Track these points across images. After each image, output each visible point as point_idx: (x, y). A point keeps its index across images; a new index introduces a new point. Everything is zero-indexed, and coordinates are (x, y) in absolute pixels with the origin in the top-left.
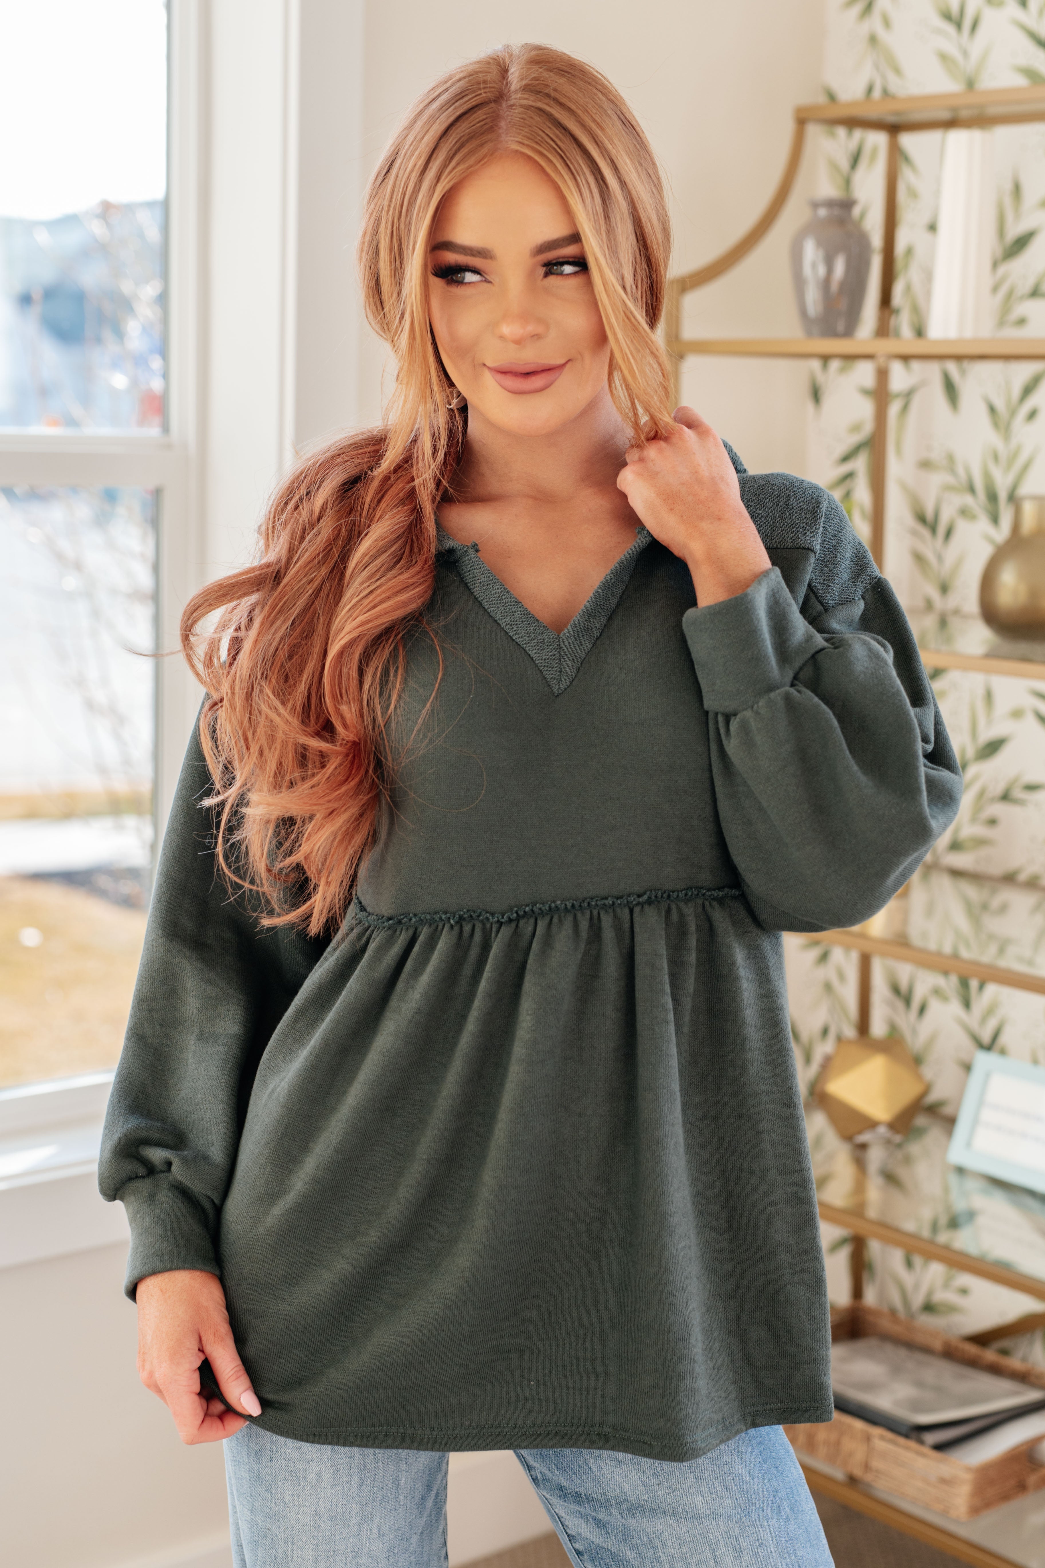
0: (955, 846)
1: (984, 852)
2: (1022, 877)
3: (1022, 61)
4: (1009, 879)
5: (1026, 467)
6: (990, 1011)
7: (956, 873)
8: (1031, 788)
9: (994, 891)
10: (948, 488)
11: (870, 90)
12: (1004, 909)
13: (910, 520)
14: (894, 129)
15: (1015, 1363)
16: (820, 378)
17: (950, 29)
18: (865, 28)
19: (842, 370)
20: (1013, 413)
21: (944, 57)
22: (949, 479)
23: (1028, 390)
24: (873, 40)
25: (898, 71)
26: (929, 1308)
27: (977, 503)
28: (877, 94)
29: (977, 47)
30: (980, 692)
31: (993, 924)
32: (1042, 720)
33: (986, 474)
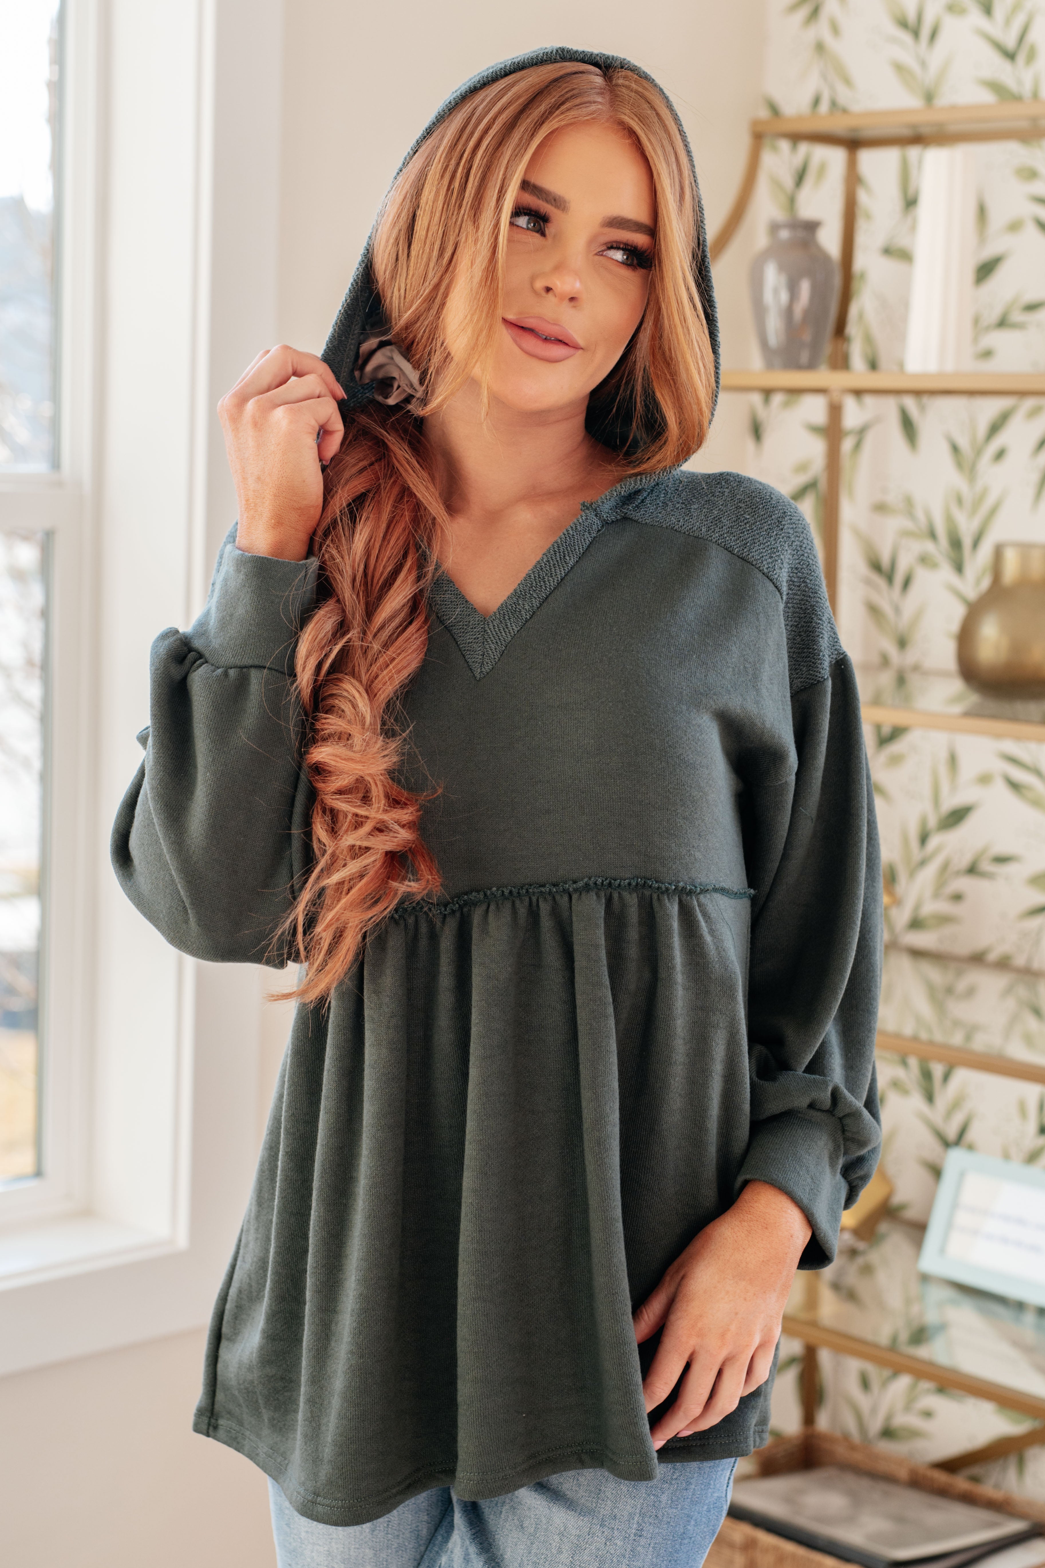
0: (916, 924)
1: (948, 930)
2: (992, 957)
3: (987, 73)
4: (978, 959)
5: (993, 511)
6: (956, 1105)
7: (917, 954)
8: (1001, 860)
9: (959, 974)
10: (906, 534)
11: (816, 102)
12: (970, 992)
13: (863, 568)
14: (851, 145)
15: (987, 1490)
16: (762, 413)
17: (906, 37)
18: (811, 35)
19: (786, 405)
20: (979, 452)
21: (900, 68)
22: (908, 524)
23: (995, 428)
24: (820, 48)
25: (847, 81)
26: (888, 1433)
27: (939, 550)
28: (824, 107)
29: (937, 57)
30: (943, 755)
31: (958, 1009)
32: (1015, 786)
33: (950, 520)
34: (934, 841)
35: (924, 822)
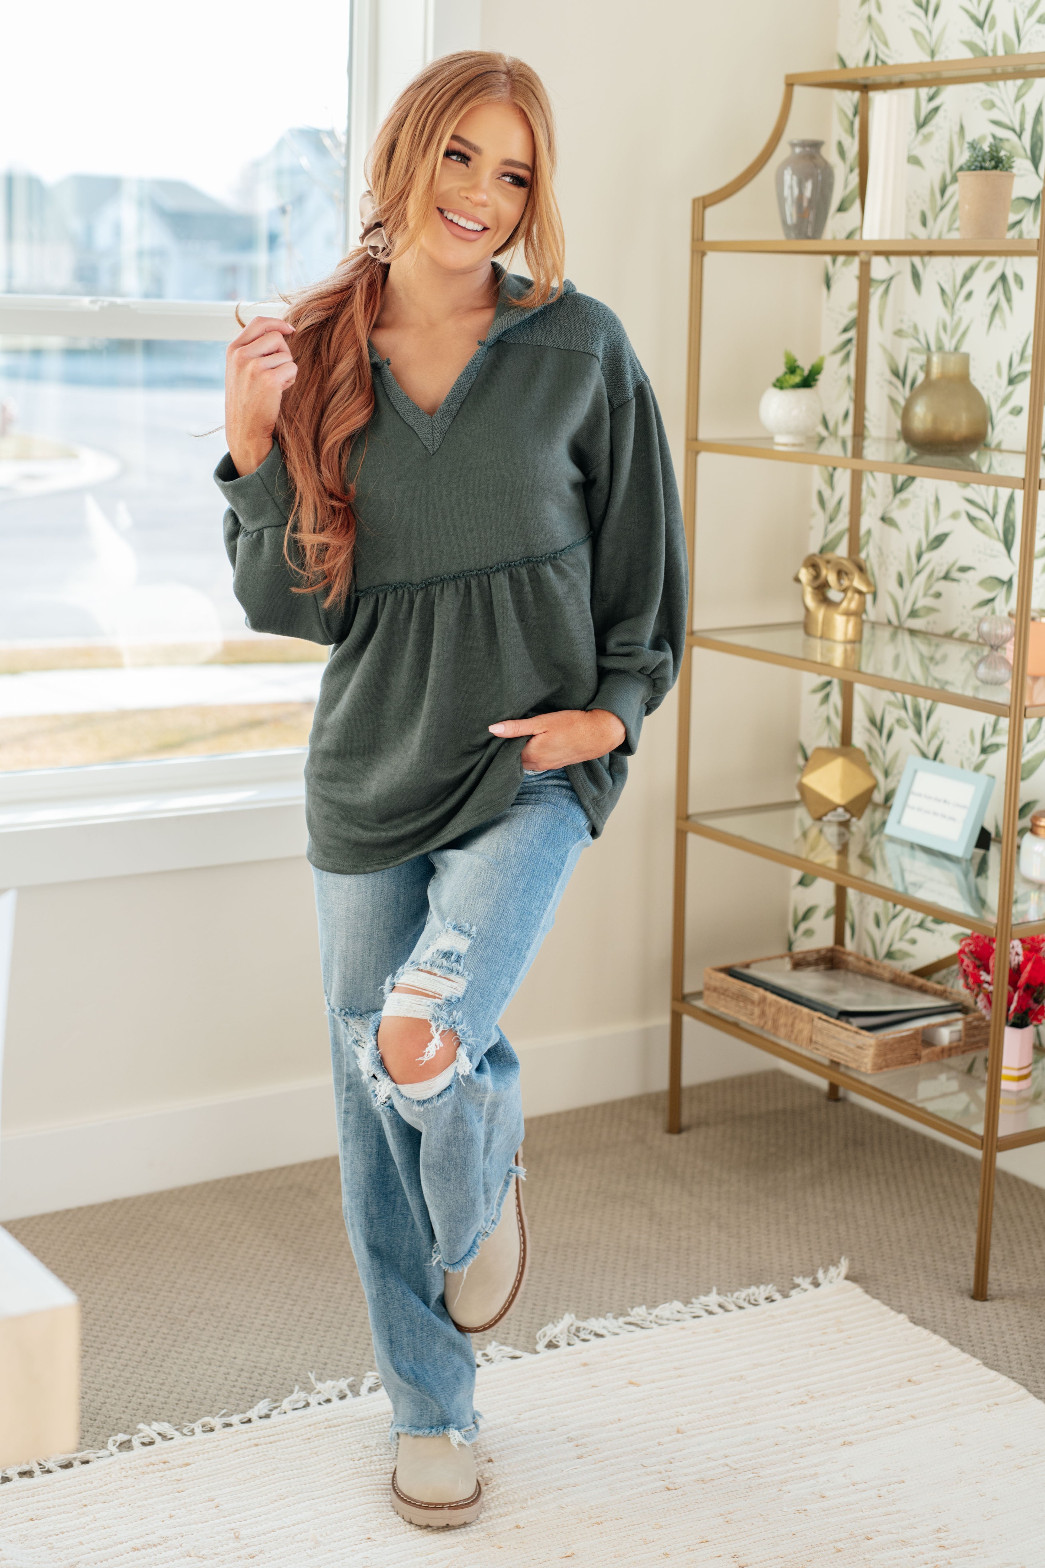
0: (913, 614)
1: (931, 617)
2: (957, 635)
3: (967, 38)
4: (950, 635)
5: (964, 334)
6: (934, 735)
7: (912, 632)
8: (963, 569)
9: (937, 646)
10: (913, 350)
11: (867, 56)
12: (945, 658)
13: (887, 372)
14: (865, 88)
16: (831, 270)
17: (921, 13)
18: (865, 11)
19: (845, 264)
20: (957, 295)
21: (915, 33)
22: (916, 344)
23: (966, 278)
24: (870, 19)
25: (886, 42)
26: (890, 955)
29: (937, 26)
30: (932, 500)
31: (937, 671)
32: (972, 519)
33: (939, 340)
34: (925, 558)
35: (920, 545)
